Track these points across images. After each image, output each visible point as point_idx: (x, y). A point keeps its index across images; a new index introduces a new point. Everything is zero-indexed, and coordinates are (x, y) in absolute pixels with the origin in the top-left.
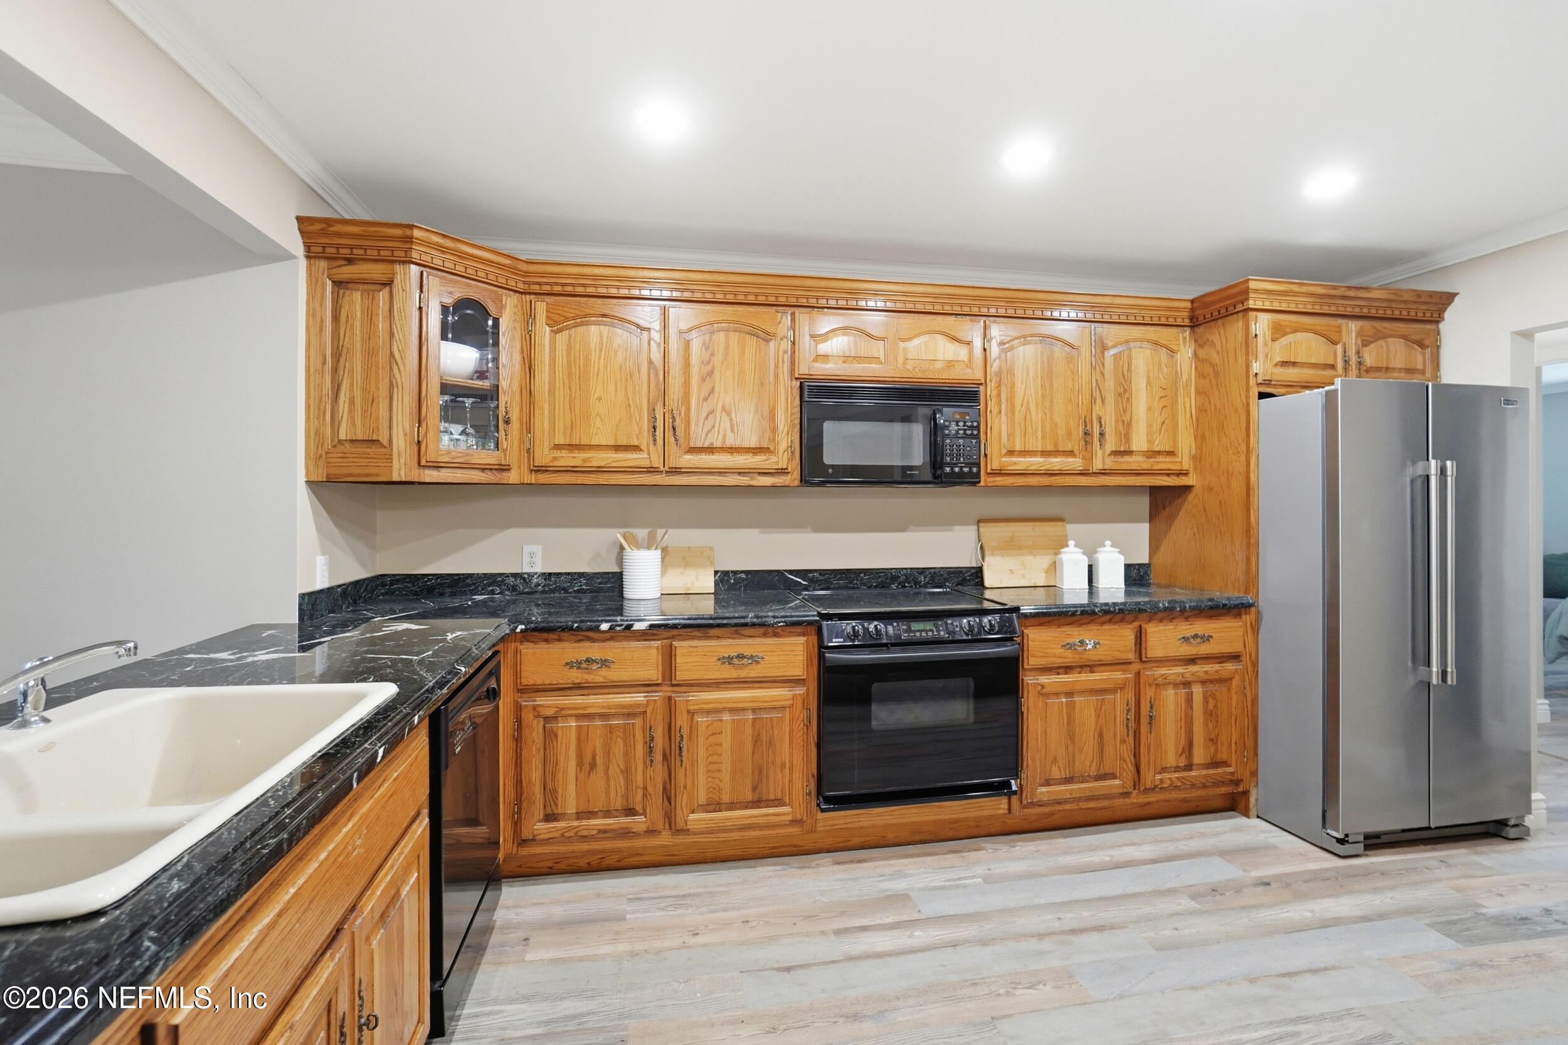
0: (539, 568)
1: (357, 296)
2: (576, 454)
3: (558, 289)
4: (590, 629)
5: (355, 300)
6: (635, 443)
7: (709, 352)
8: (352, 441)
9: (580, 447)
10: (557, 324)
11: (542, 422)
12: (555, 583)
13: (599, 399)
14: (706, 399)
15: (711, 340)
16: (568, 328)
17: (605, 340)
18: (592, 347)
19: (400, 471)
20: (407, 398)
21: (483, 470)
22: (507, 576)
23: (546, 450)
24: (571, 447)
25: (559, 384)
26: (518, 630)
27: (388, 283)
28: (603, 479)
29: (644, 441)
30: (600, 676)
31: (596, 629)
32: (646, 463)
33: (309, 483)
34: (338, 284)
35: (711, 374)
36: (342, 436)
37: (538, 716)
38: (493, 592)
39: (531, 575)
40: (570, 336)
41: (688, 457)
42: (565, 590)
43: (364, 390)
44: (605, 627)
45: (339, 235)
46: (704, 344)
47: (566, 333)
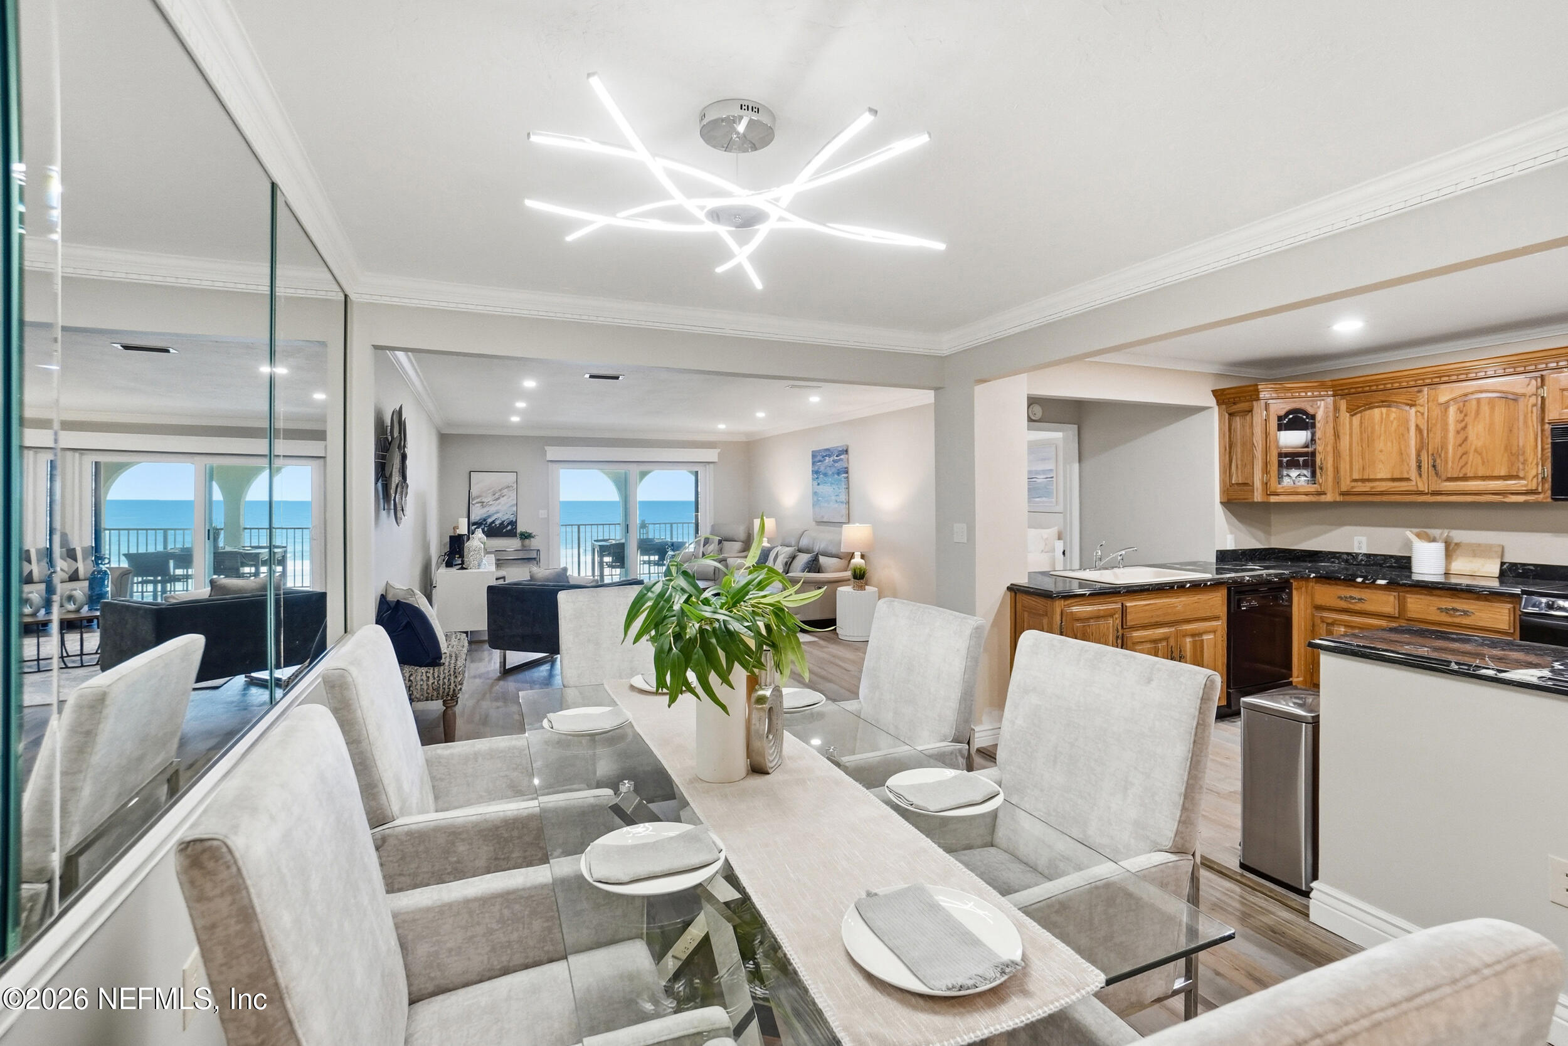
0: (1364, 551)
1: (1238, 419)
2: (1367, 484)
3: (1353, 390)
4: (1350, 580)
5: (1238, 421)
6: (1405, 476)
7: (1463, 415)
8: (1237, 484)
9: (1369, 480)
10: (1353, 411)
11: (1344, 466)
12: (1374, 560)
13: (1381, 451)
14: (1460, 445)
15: (1464, 406)
16: (1360, 412)
17: (1384, 416)
18: (1376, 421)
19: (1258, 497)
20: (1260, 463)
21: (1307, 495)
22: (1343, 553)
23: (1348, 482)
24: (1363, 480)
25: (1355, 444)
26: (1312, 576)
27: (1251, 411)
28: (1385, 498)
29: (1413, 474)
30: (1359, 607)
31: (1354, 581)
32: (1414, 489)
33: (1221, 503)
34: (1231, 415)
35: (1464, 428)
36: (1233, 482)
37: (1323, 622)
38: (1333, 562)
39: (1357, 554)
40: (1361, 417)
41: (1448, 484)
42: (1381, 565)
43: (1242, 460)
44: (1359, 580)
45: (1229, 394)
46: (1458, 409)
47: (1359, 415)
